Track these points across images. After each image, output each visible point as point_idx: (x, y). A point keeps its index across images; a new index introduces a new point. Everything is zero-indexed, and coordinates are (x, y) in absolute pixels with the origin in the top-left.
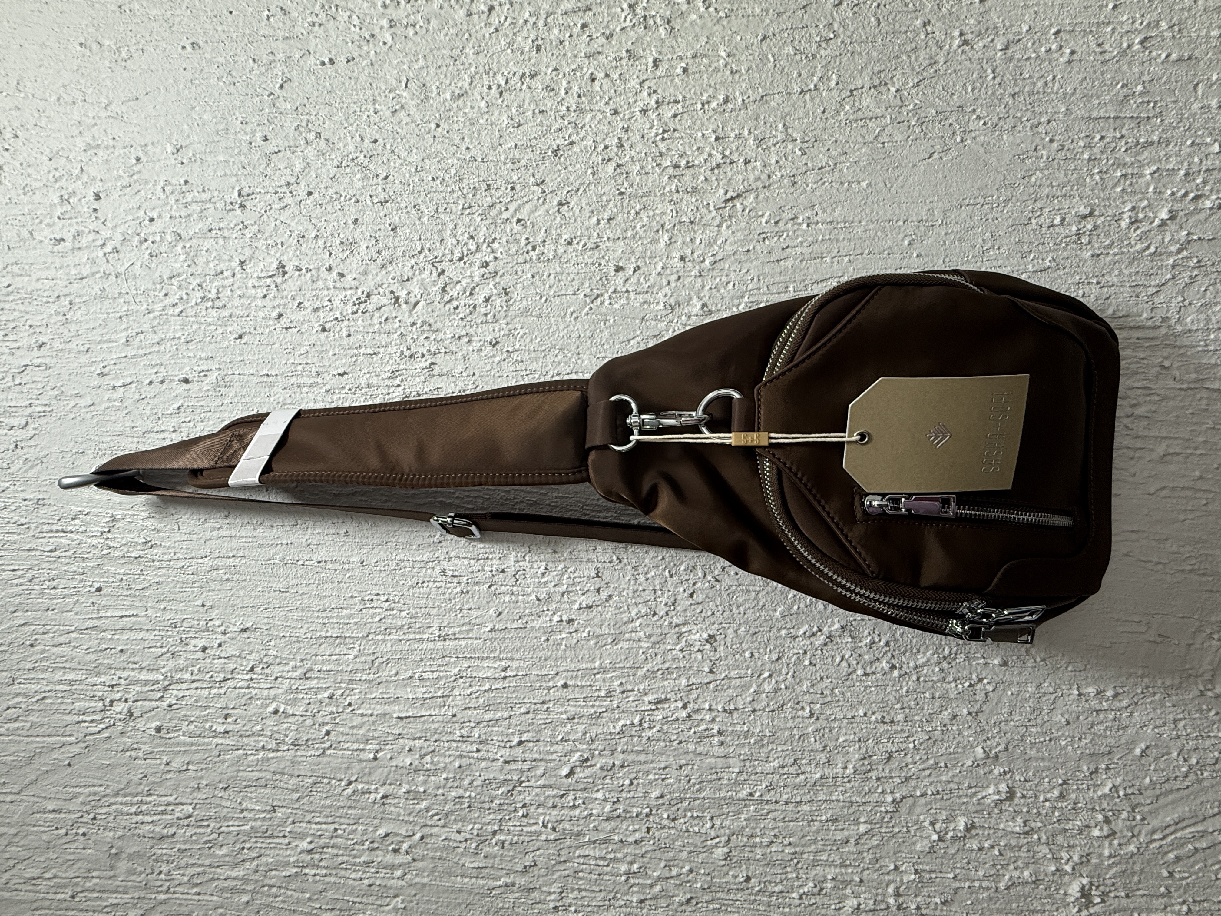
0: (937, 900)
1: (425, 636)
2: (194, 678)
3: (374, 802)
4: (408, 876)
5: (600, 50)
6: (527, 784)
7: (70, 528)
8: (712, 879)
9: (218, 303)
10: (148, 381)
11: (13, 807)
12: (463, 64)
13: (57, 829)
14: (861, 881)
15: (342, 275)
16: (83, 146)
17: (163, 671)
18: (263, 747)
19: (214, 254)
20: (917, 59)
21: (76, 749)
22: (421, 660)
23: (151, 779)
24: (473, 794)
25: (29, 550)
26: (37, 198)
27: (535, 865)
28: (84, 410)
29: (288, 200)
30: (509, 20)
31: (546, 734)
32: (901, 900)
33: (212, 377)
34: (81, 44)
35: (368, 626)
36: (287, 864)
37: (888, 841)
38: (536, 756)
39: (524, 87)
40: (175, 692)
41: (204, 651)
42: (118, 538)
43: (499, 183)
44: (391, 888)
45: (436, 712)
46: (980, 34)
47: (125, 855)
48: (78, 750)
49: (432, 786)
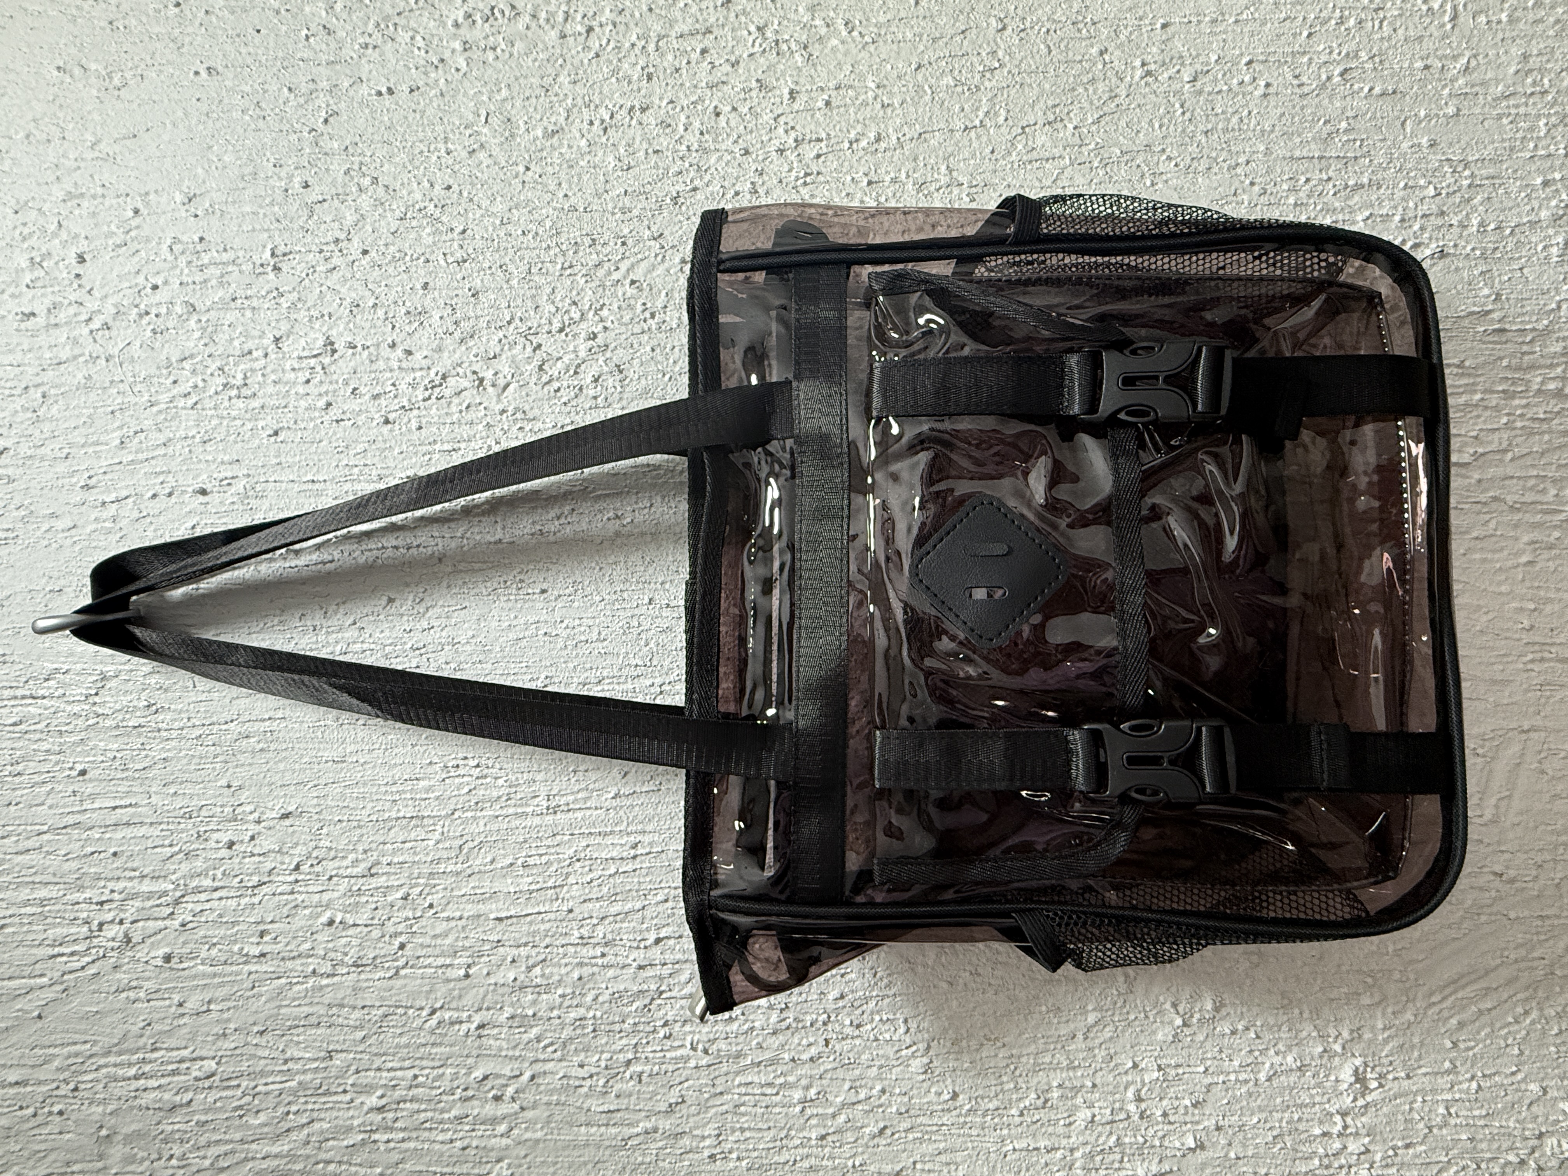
0: (1187, 1102)
1: (529, 810)
2: (217, 884)
3: (467, 1035)
4: (516, 1132)
5: (724, 79)
6: (668, 995)
7: (41, 692)
8: (910, 1099)
9: (245, 392)
10: (150, 494)
12: (556, 95)
13: (21, 1108)
14: (1094, 1085)
15: (409, 353)
16: (61, 195)
17: (174, 877)
18: (314, 971)
19: (240, 329)
20: (1095, 92)
21: (49, 994)
22: (525, 841)
23: (157, 1027)
24: (598, 1014)
27: (683, 1101)
28: (61, 535)
29: (336, 260)
30: (612, 44)
32: (1143, 1106)
33: (239, 486)
34: (59, 68)
35: (454, 801)
36: (350, 1129)
37: (1123, 1031)
38: (679, 956)
39: (634, 122)
40: (190, 906)
41: (230, 847)
42: (109, 702)
43: (606, 237)
44: (492, 1150)
45: (547, 908)
46: (1164, 64)
47: (120, 1137)
48: (51, 996)
49: (544, 1006)
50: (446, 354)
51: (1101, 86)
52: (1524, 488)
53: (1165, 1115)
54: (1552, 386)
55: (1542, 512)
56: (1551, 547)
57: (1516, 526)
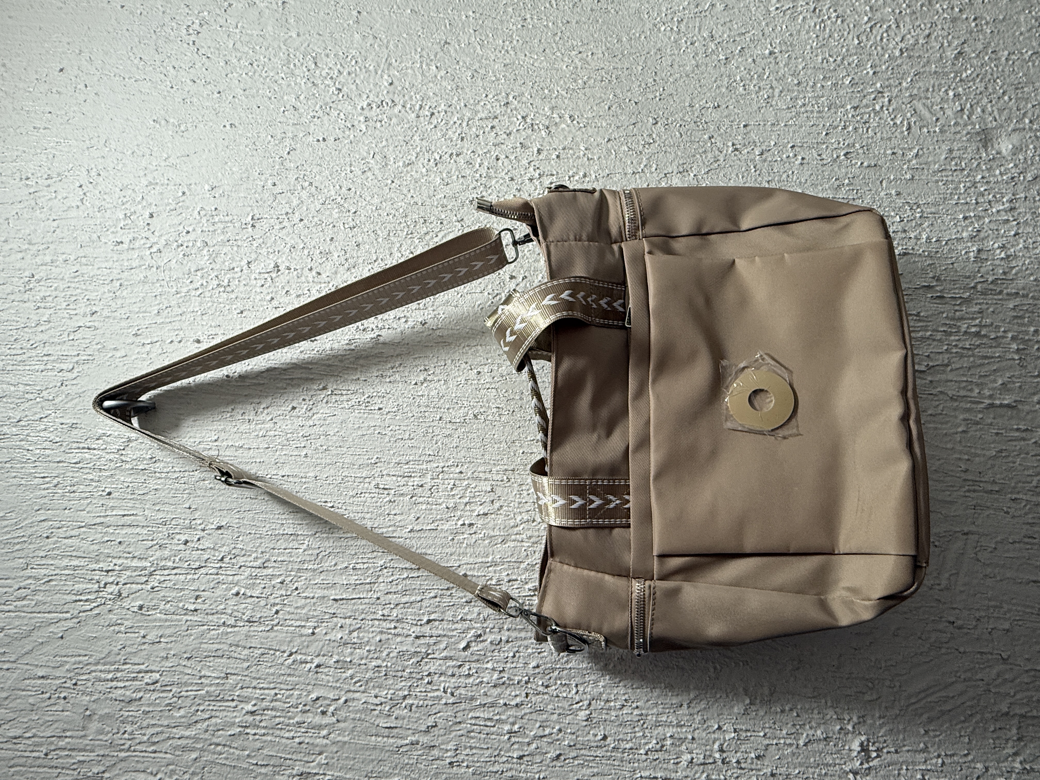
2: (175, 565)
3: (309, 671)
4: (332, 736)
5: (503, 142)
6: (432, 656)
7: (93, 446)
8: (577, 737)
9: (228, 289)
10: (169, 341)
11: (8, 674)
12: (412, 145)
13: (43, 693)
14: (693, 739)
15: (319, 274)
17: (151, 559)
18: (224, 623)
19: (230, 256)
20: (706, 157)
21: (70, 624)
22: (356, 554)
23: (128, 650)
24: (389, 664)
25: (58, 462)
26: (107, 215)
28: (118, 360)
29: (285, 223)
30: (444, 121)
31: (449, 615)
32: (725, 755)
33: (218, 339)
34: (154, 121)
35: (317, 526)
37: (713, 705)
38: (441, 632)
39: (452, 161)
40: (158, 577)
41: (185, 544)
42: (130, 454)
43: (432, 219)
44: (317, 746)
45: (365, 596)
46: (745, 145)
47: (97, 717)
48: (71, 625)
49: (357, 657)
50: (339, 275)
51: (709, 155)
52: (959, 388)
53: (738, 762)
54: (973, 330)
55: (971, 402)
56: (977, 423)
57: (955, 410)
